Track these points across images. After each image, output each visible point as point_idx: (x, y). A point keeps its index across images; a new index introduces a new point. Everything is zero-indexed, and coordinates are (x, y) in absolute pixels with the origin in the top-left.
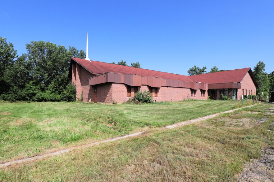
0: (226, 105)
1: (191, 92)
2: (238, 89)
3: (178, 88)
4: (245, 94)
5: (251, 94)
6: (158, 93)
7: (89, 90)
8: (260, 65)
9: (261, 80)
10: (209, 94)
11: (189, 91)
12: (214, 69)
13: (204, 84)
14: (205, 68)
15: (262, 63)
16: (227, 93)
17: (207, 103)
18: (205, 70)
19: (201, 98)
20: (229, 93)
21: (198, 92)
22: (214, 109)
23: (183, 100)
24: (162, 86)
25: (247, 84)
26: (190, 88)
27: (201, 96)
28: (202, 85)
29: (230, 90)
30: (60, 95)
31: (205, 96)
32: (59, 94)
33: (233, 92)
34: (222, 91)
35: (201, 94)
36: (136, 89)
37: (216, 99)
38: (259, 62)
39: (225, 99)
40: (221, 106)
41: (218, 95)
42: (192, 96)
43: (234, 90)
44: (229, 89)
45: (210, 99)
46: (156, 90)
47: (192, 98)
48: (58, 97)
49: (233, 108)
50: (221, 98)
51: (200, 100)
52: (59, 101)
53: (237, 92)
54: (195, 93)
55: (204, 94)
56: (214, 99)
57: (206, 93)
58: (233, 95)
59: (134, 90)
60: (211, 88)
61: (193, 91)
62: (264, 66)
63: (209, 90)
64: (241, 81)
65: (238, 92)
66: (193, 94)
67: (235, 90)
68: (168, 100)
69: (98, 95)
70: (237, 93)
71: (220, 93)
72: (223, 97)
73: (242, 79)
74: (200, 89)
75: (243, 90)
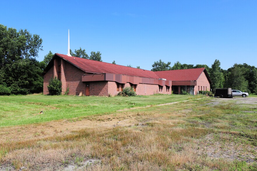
0: (184, 98)
1: (159, 88)
2: (194, 86)
3: (150, 85)
4: (200, 90)
5: (205, 90)
6: (136, 88)
7: (78, 85)
8: (216, 63)
9: (216, 77)
10: (172, 89)
11: (158, 86)
12: (177, 64)
13: (169, 81)
14: (169, 63)
15: (218, 62)
16: (186, 88)
17: (172, 96)
18: (169, 66)
19: (166, 93)
20: (187, 89)
21: (165, 87)
22: (176, 100)
23: (153, 94)
24: (139, 83)
25: (203, 82)
26: (158, 85)
27: (167, 91)
28: (167, 82)
29: (189, 87)
30: (10, 87)
31: (169, 91)
32: (8, 86)
33: (190, 89)
34: (183, 87)
35: (167, 89)
36: (123, 85)
37: (178, 94)
38: (216, 60)
39: (185, 94)
40: (180, 99)
41: (179, 91)
42: (160, 91)
43: (191, 87)
44: (187, 86)
45: (173, 94)
46: (135, 86)
47: (160, 92)
48: (8, 89)
49: (187, 99)
50: (181, 93)
51: (166, 95)
52: (8, 94)
54: (162, 89)
55: (169, 89)
56: (177, 94)
57: (170, 88)
58: (190, 91)
59: (121, 86)
60: (174, 85)
61: (161, 87)
62: (220, 65)
63: (173, 87)
64: (197, 79)
66: (161, 89)
68: (143, 94)
69: (91, 89)
70: (193, 89)
71: (181, 89)
72: (183, 92)
73: (197, 78)
74: (166, 85)
75: (199, 86)
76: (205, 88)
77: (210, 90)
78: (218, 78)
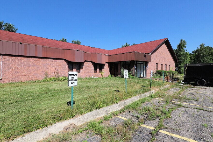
1: (67, 66)
2: (148, 62)
4: (159, 69)
5: (168, 70)
8: (182, 43)
15: (184, 41)
19: (93, 75)
26: (65, 60)
28: (94, 55)
35: (95, 69)
38: (181, 40)
53: (146, 67)
54: (80, 67)
61: (75, 65)
62: (186, 44)
65: (148, 67)
67: (143, 64)
74: (91, 62)
75: (157, 64)
76: (168, 66)
77: (176, 70)
78: (184, 57)
